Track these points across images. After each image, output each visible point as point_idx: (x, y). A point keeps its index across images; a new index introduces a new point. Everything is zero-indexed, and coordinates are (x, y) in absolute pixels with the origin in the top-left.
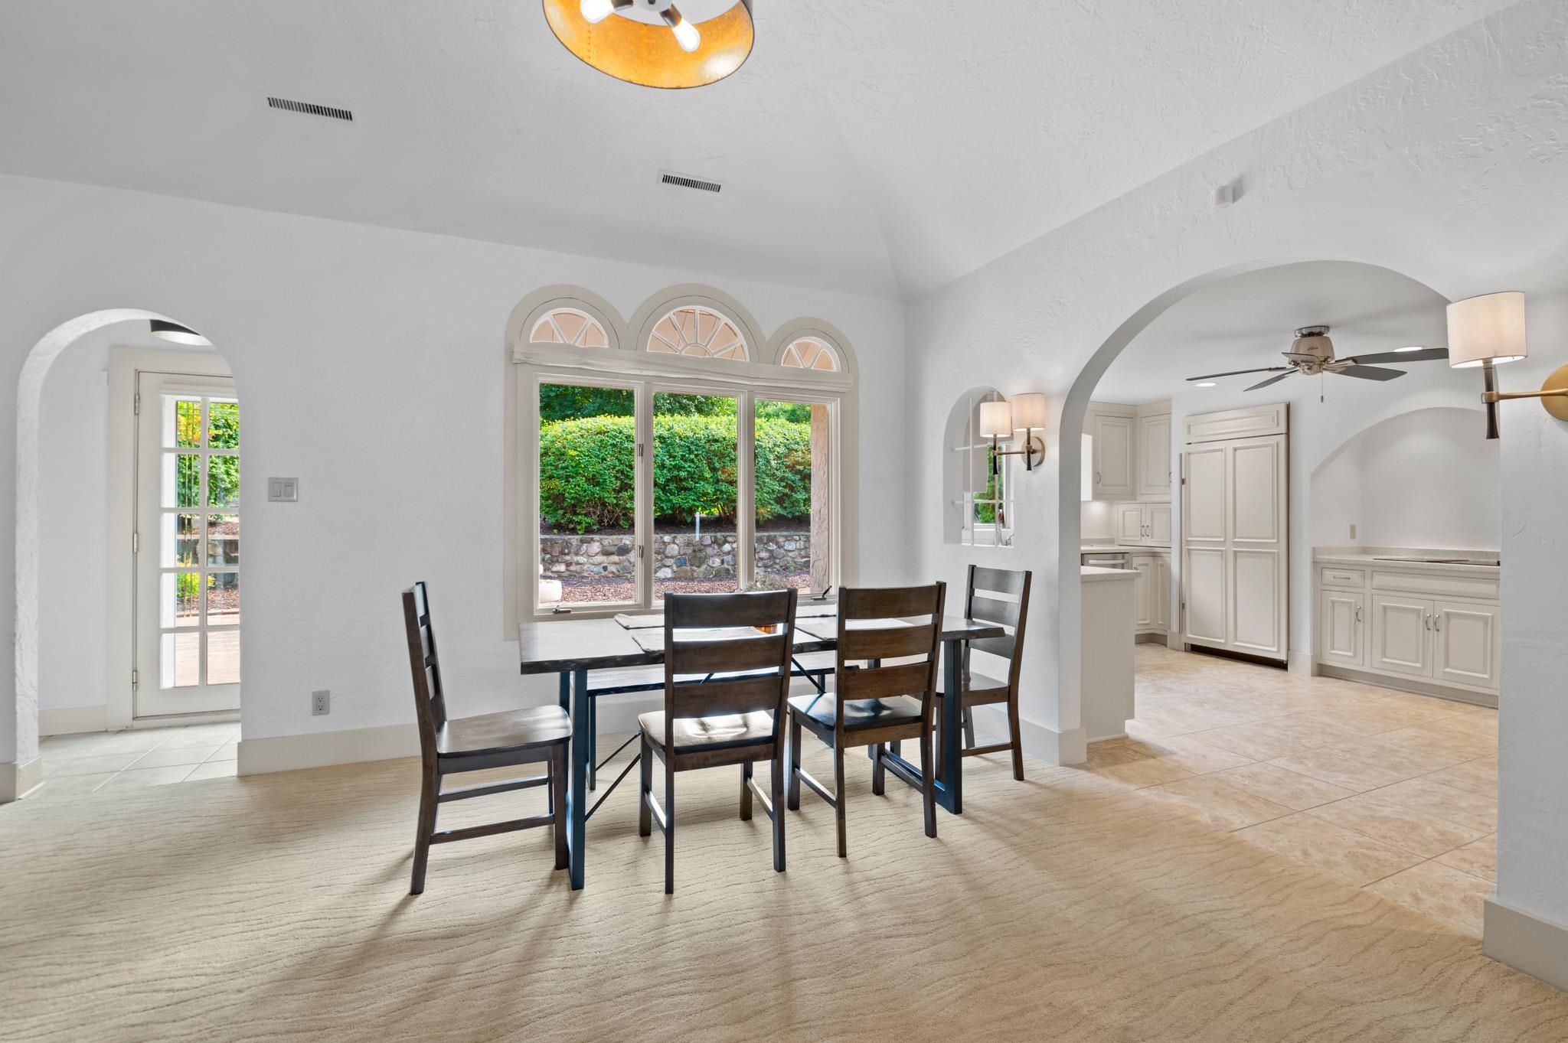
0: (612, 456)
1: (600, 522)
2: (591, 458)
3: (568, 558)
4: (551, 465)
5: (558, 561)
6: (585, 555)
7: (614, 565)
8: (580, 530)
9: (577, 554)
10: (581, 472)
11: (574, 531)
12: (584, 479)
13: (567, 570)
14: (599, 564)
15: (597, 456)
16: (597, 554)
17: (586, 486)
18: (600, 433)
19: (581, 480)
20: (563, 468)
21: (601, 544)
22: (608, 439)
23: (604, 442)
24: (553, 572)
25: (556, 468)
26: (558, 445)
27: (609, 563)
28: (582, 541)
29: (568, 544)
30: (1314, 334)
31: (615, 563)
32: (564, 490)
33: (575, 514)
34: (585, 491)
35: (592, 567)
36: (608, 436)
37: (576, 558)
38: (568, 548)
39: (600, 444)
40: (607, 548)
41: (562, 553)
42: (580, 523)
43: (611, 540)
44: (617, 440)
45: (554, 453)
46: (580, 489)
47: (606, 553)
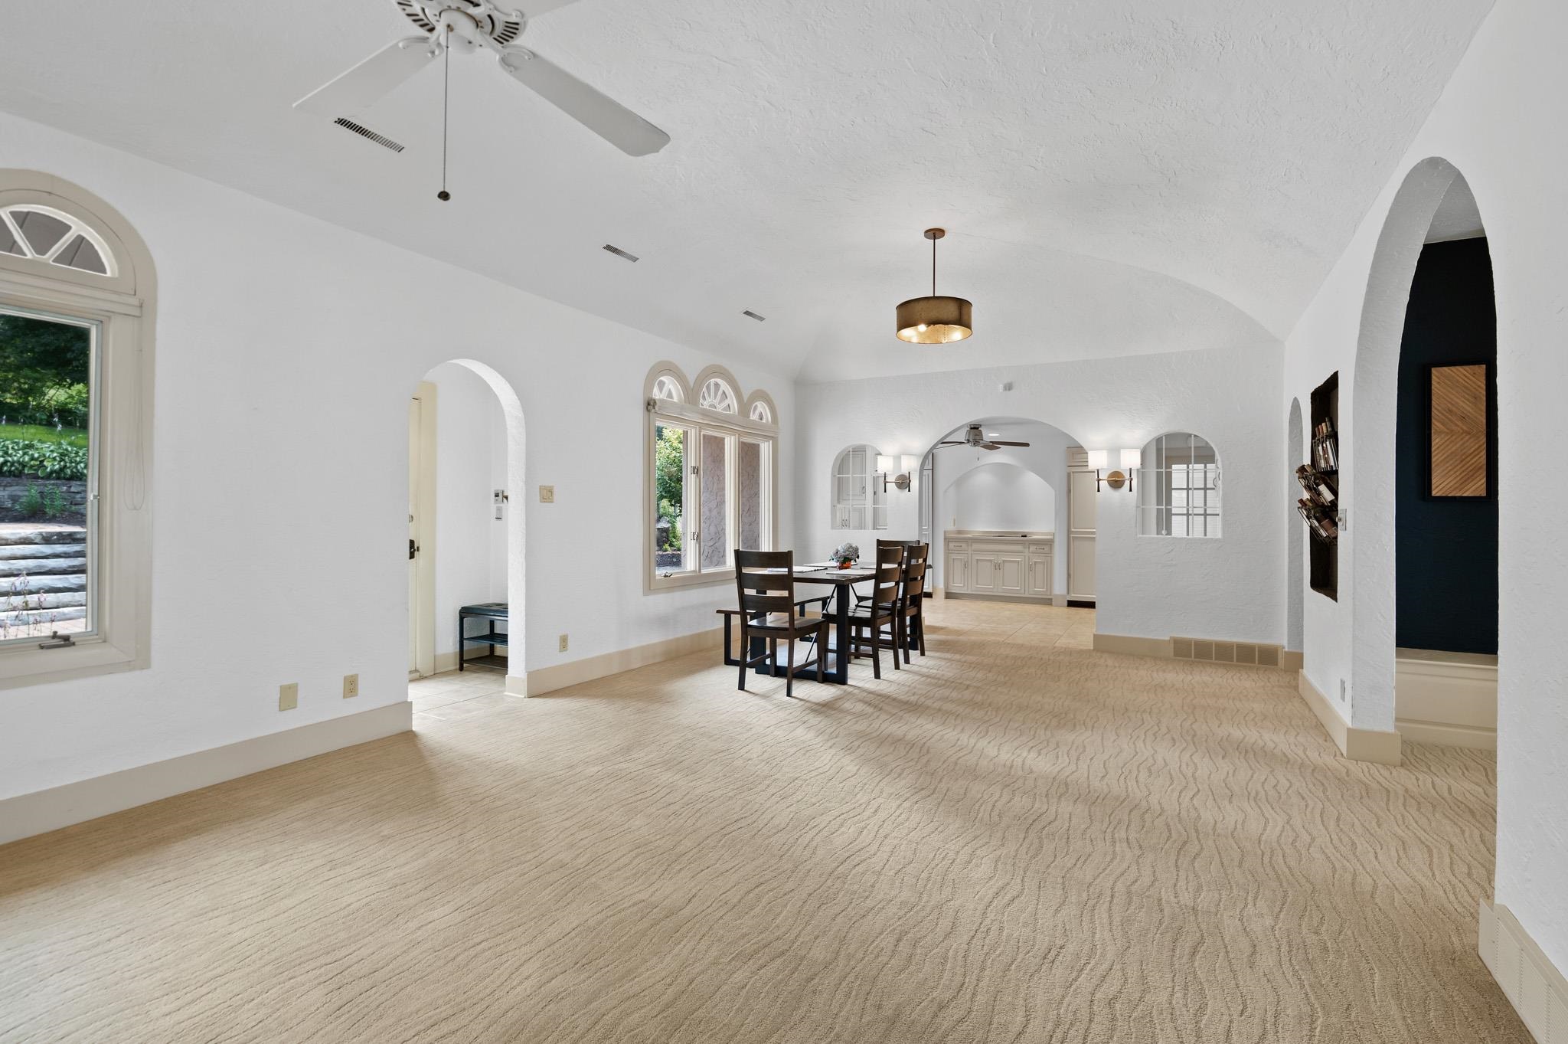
30: (975, 428)
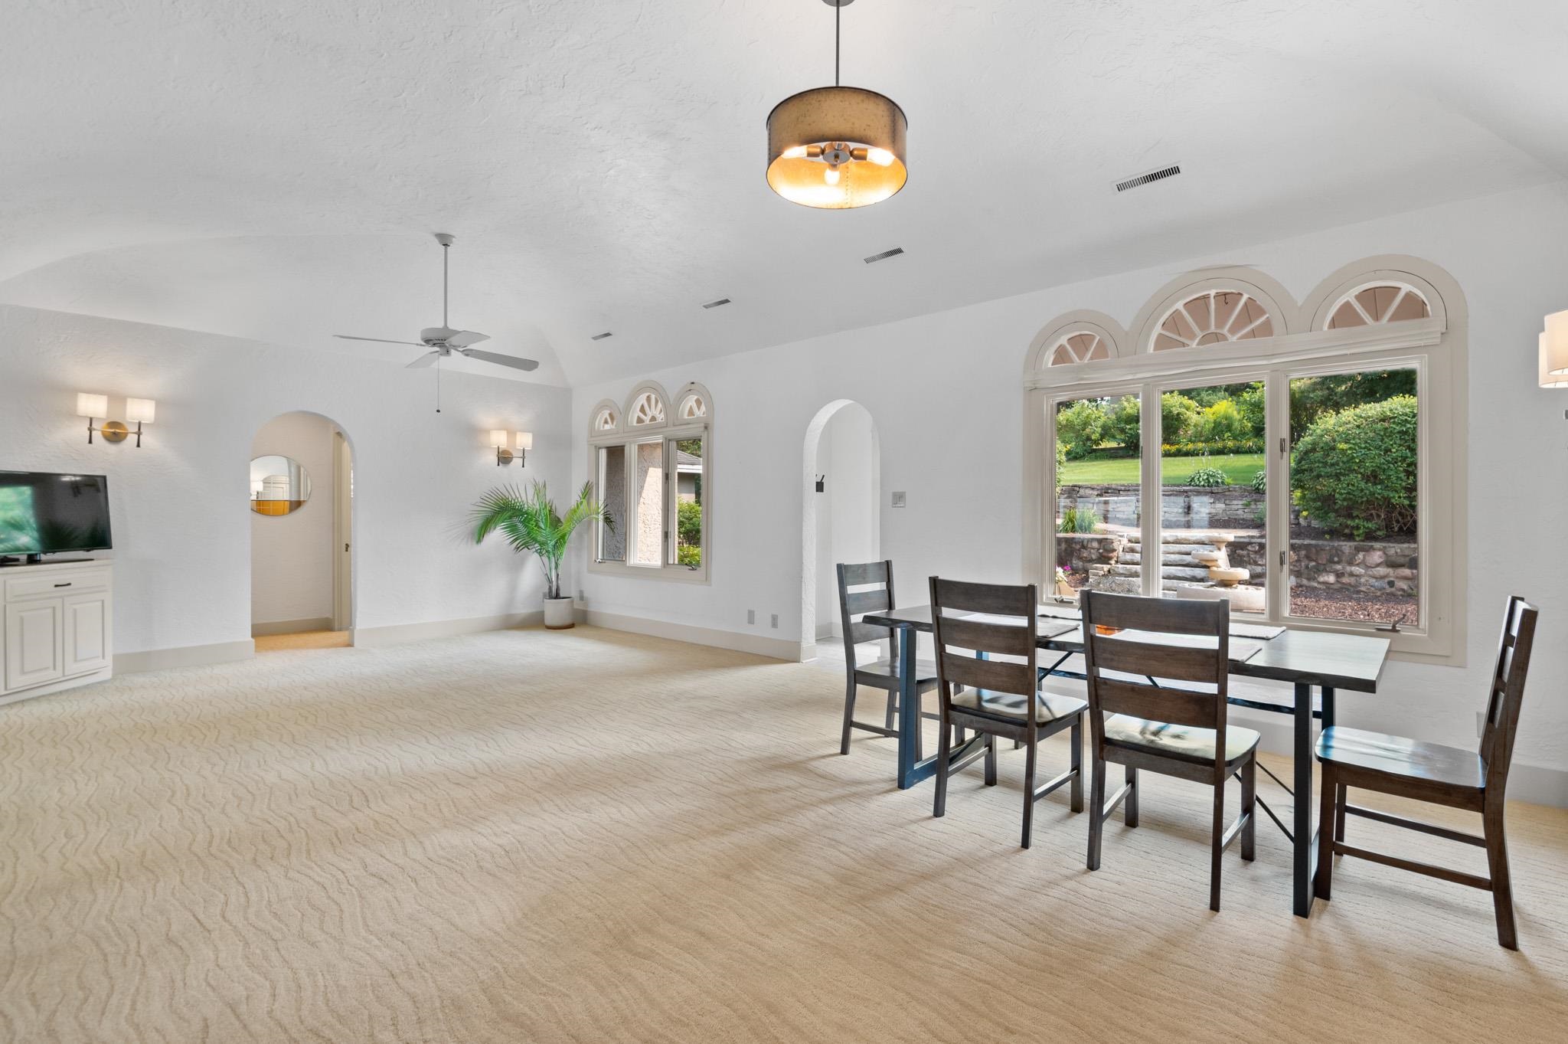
0: (1400, 445)
1: (1388, 527)
2: (1370, 450)
3: (1339, 567)
4: (1319, 462)
5: (1325, 570)
6: (1362, 566)
7: (1406, 582)
8: (1358, 536)
9: (1351, 563)
10: (1356, 468)
11: (1350, 537)
12: (1359, 476)
13: (1338, 581)
14: (1382, 578)
15: (1378, 448)
16: (1378, 565)
17: (1363, 485)
18: (1383, 420)
19: (1355, 478)
20: (1332, 465)
21: (1385, 553)
22: (1394, 426)
23: (1389, 430)
24: (1319, 583)
25: (1325, 464)
26: (1327, 438)
27: (1397, 578)
28: (1358, 550)
29: (1338, 552)
31: (1406, 578)
32: (1334, 491)
33: (1350, 516)
34: (1362, 490)
35: (1373, 581)
36: (1394, 423)
37: (1348, 569)
38: (1338, 556)
39: (1382, 433)
40: (1393, 559)
41: (1331, 561)
42: (1358, 528)
43: (1396, 549)
44: (1409, 426)
45: (1322, 448)
46: (1355, 489)
47: (1392, 564)
